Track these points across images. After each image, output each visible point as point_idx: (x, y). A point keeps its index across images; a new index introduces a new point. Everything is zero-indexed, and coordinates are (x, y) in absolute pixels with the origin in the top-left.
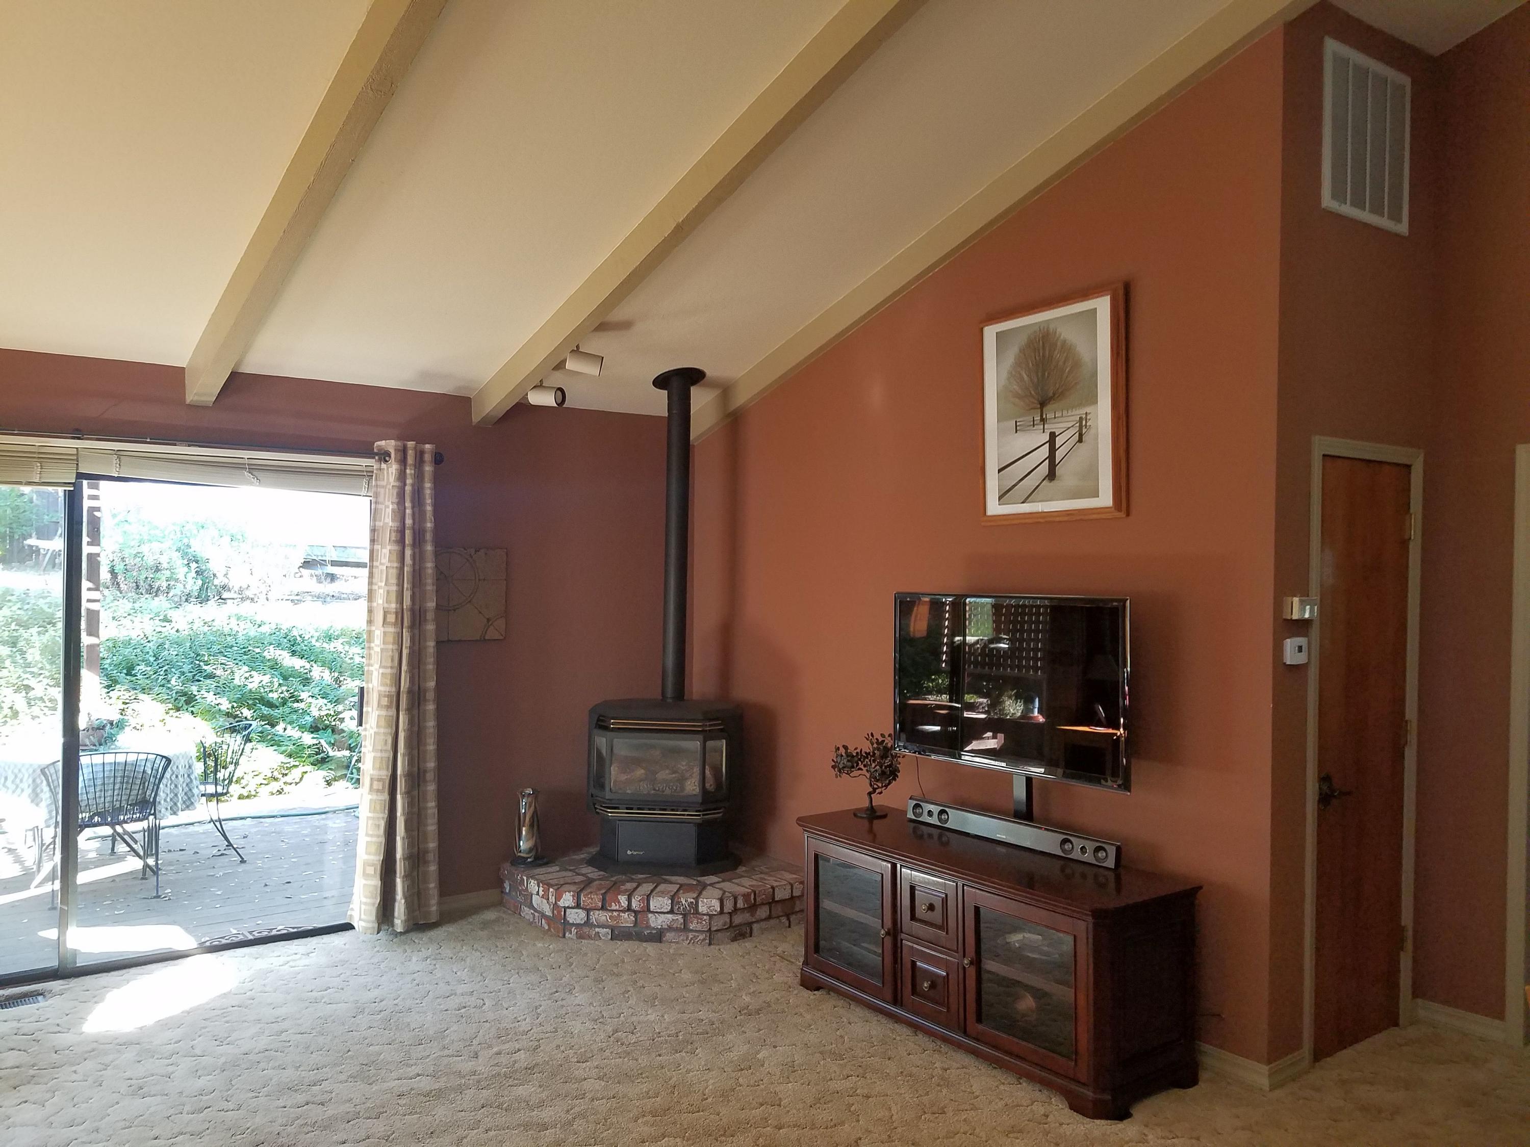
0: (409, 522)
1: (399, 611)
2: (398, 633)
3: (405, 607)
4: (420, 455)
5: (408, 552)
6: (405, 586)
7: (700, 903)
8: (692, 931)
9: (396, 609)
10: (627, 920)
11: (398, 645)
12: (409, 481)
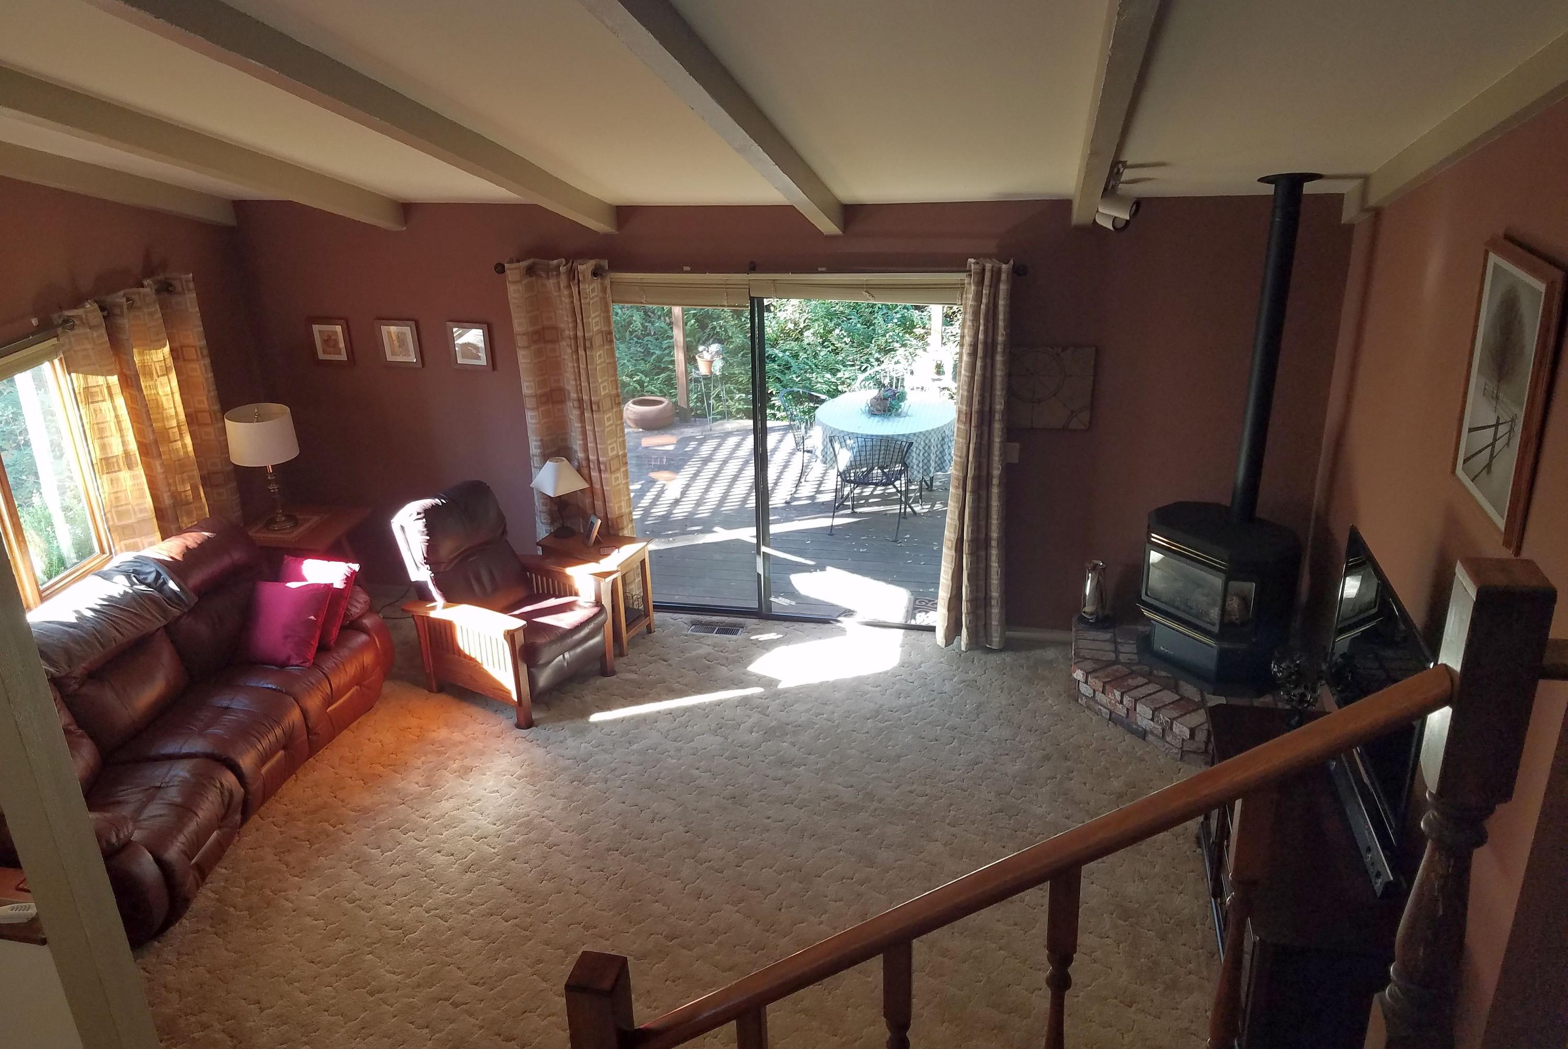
0: (981, 336)
1: (969, 412)
2: (967, 431)
3: (973, 409)
4: (996, 274)
5: (979, 363)
6: (975, 392)
7: (1174, 725)
8: (1167, 742)
9: (966, 410)
10: (1121, 711)
11: (966, 439)
12: (984, 301)
